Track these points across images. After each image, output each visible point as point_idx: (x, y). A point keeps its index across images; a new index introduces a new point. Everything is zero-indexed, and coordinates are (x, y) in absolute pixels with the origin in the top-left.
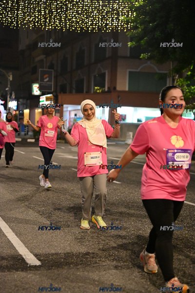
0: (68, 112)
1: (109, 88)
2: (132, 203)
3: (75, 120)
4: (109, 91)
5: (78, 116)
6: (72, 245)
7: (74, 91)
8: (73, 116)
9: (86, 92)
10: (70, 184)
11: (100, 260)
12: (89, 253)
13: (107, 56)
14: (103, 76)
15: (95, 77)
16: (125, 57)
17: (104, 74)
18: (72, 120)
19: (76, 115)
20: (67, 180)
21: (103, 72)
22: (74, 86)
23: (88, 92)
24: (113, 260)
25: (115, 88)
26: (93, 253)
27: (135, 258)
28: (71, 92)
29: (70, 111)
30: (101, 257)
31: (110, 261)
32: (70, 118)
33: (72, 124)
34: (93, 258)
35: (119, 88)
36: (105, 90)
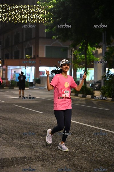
0: (10, 70)
1: (34, 56)
2: (50, 125)
3: (15, 75)
4: (34, 58)
5: (16, 73)
6: (15, 152)
7: (14, 58)
8: (13, 72)
9: (21, 58)
10: (13, 115)
11: (33, 161)
12: (26, 157)
13: (33, 37)
14: (31, 49)
15: (26, 49)
16: (43, 38)
17: (31, 48)
18: (13, 75)
19: (15, 72)
20: (11, 112)
21: (30, 46)
22: (14, 55)
23: (22, 58)
24: (40, 161)
25: (38, 56)
26: (28, 157)
27: (53, 159)
28: (12, 58)
29: (11, 70)
30: (33, 159)
31: (39, 161)
32: (12, 74)
33: (13, 77)
34: (28, 160)
35: (40, 56)
36: (32, 57)
